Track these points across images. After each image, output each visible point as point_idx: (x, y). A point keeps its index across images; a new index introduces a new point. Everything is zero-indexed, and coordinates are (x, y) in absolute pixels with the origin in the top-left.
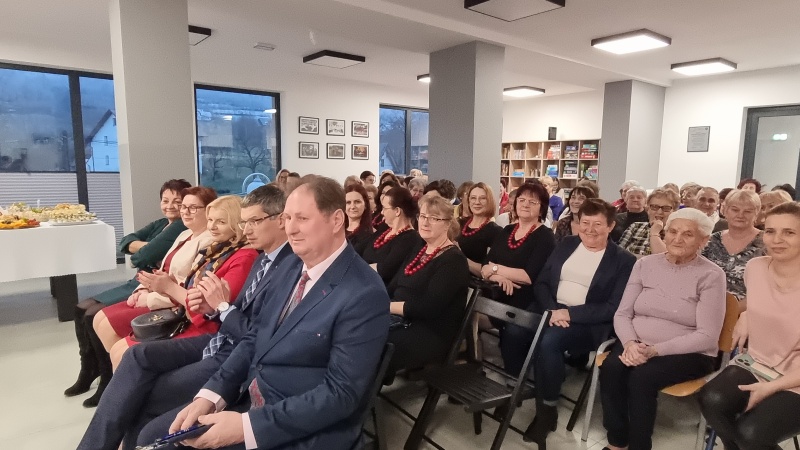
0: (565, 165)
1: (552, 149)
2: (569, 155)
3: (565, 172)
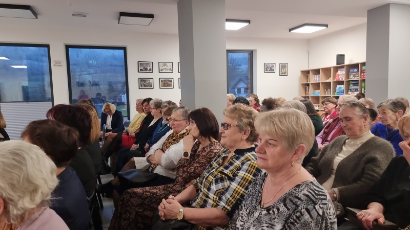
0: (350, 85)
1: (340, 72)
2: (352, 76)
3: (349, 91)
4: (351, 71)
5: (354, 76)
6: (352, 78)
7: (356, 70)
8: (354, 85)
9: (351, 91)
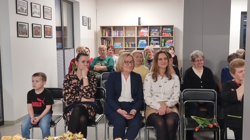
0: (151, 40)
1: (142, 30)
2: (153, 34)
3: (151, 44)
4: (153, 30)
5: (155, 34)
6: (153, 35)
7: (157, 30)
8: (154, 40)
9: (152, 44)
